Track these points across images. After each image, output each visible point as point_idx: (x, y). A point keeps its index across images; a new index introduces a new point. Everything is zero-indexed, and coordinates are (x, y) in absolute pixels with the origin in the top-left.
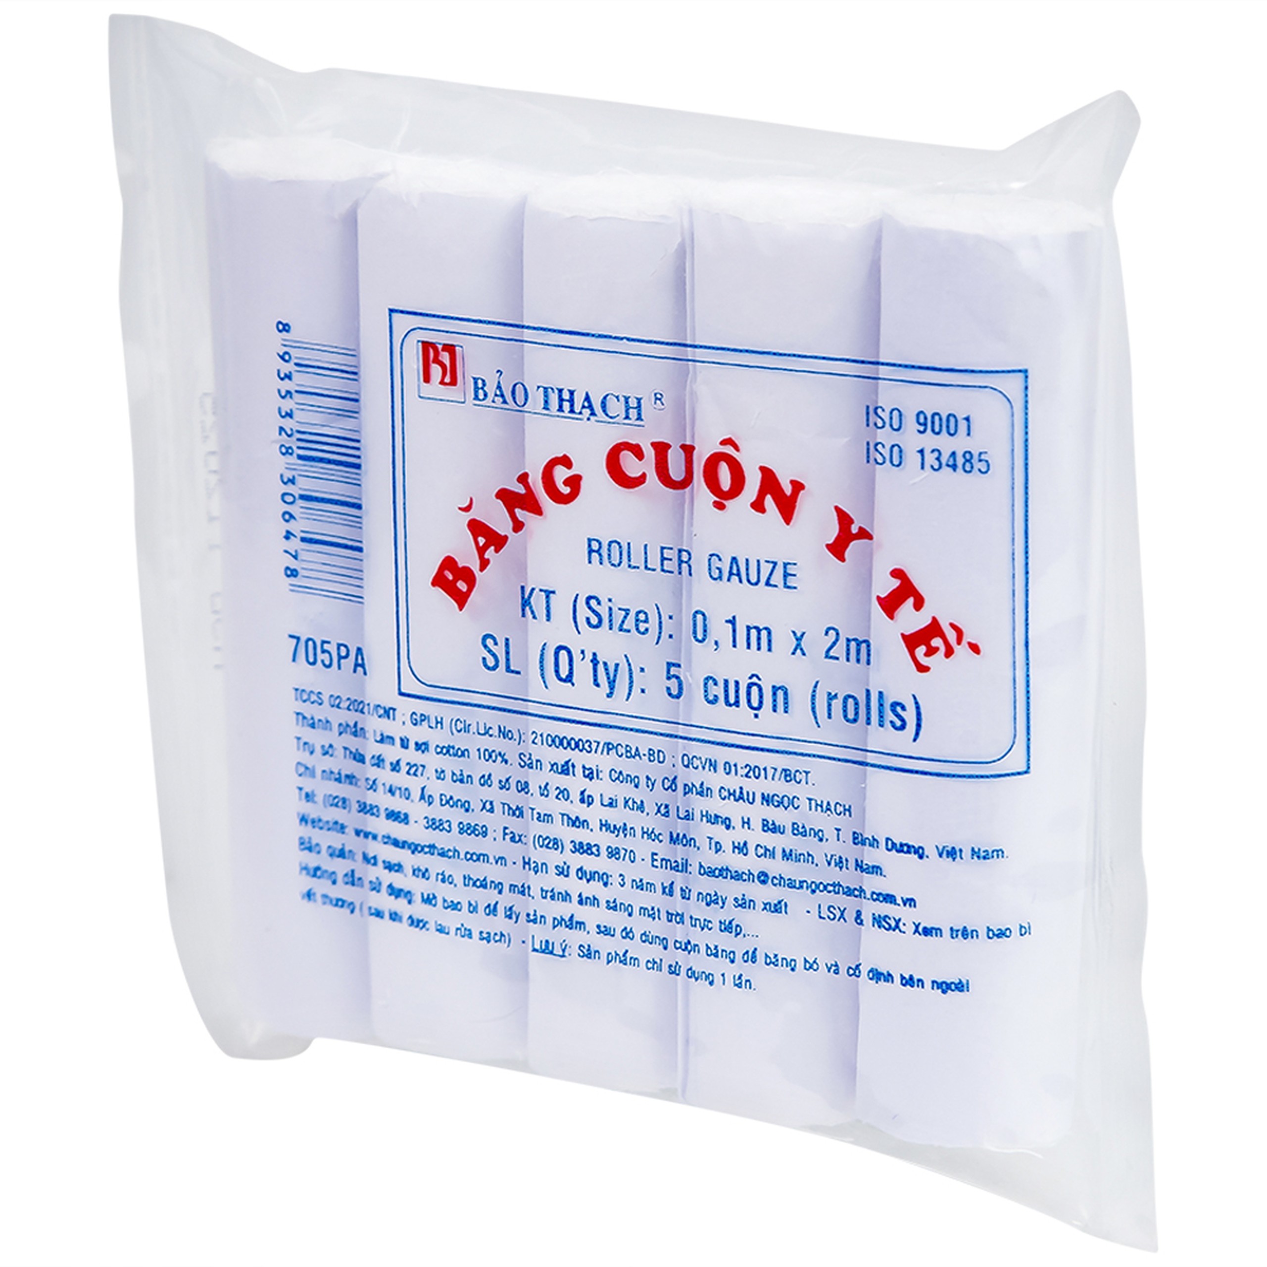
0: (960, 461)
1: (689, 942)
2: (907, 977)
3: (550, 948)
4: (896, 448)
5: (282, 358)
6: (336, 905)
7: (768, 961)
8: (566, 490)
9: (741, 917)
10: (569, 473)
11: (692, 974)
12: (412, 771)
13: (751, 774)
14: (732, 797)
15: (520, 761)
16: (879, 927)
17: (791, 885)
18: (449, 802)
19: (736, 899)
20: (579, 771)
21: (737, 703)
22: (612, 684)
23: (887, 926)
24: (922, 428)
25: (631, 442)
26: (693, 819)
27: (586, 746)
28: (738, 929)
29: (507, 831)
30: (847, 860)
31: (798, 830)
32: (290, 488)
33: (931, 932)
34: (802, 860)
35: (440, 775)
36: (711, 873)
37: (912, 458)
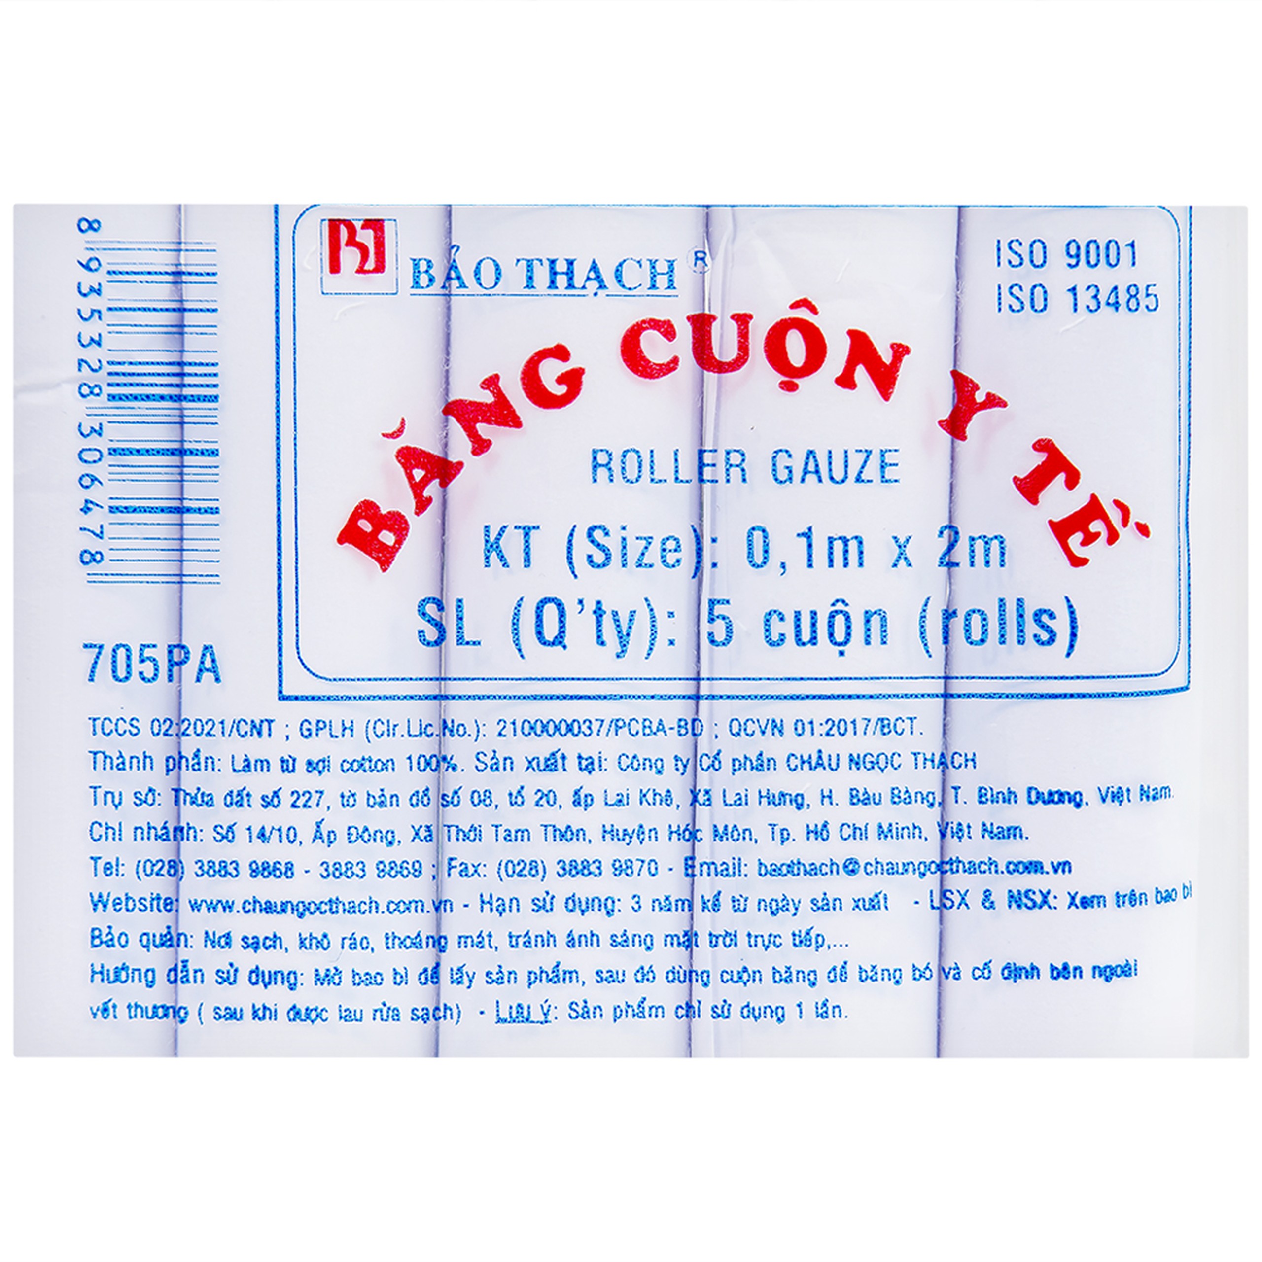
0: (1123, 298)
1: (745, 970)
2: (1060, 967)
3: (525, 1014)
4: (1039, 289)
5: (87, 267)
6: (155, 1015)
7: (864, 976)
8: (560, 390)
9: (821, 923)
10: (563, 367)
11: (750, 1012)
12: (300, 803)
13: (834, 731)
14: (806, 766)
15: (477, 763)
16: (1019, 906)
17: (892, 870)
18: (363, 835)
19: (814, 901)
20: (572, 763)
21: (813, 640)
22: (623, 639)
23: (1030, 904)
24: (1073, 261)
25: (657, 318)
26: (746, 804)
27: (584, 728)
28: (820, 939)
29: (453, 863)
30: (969, 827)
31: (899, 797)
32: (94, 442)
33: (1092, 902)
34: (905, 835)
35: (347, 800)
36: (776, 871)
37: (1060, 300)
